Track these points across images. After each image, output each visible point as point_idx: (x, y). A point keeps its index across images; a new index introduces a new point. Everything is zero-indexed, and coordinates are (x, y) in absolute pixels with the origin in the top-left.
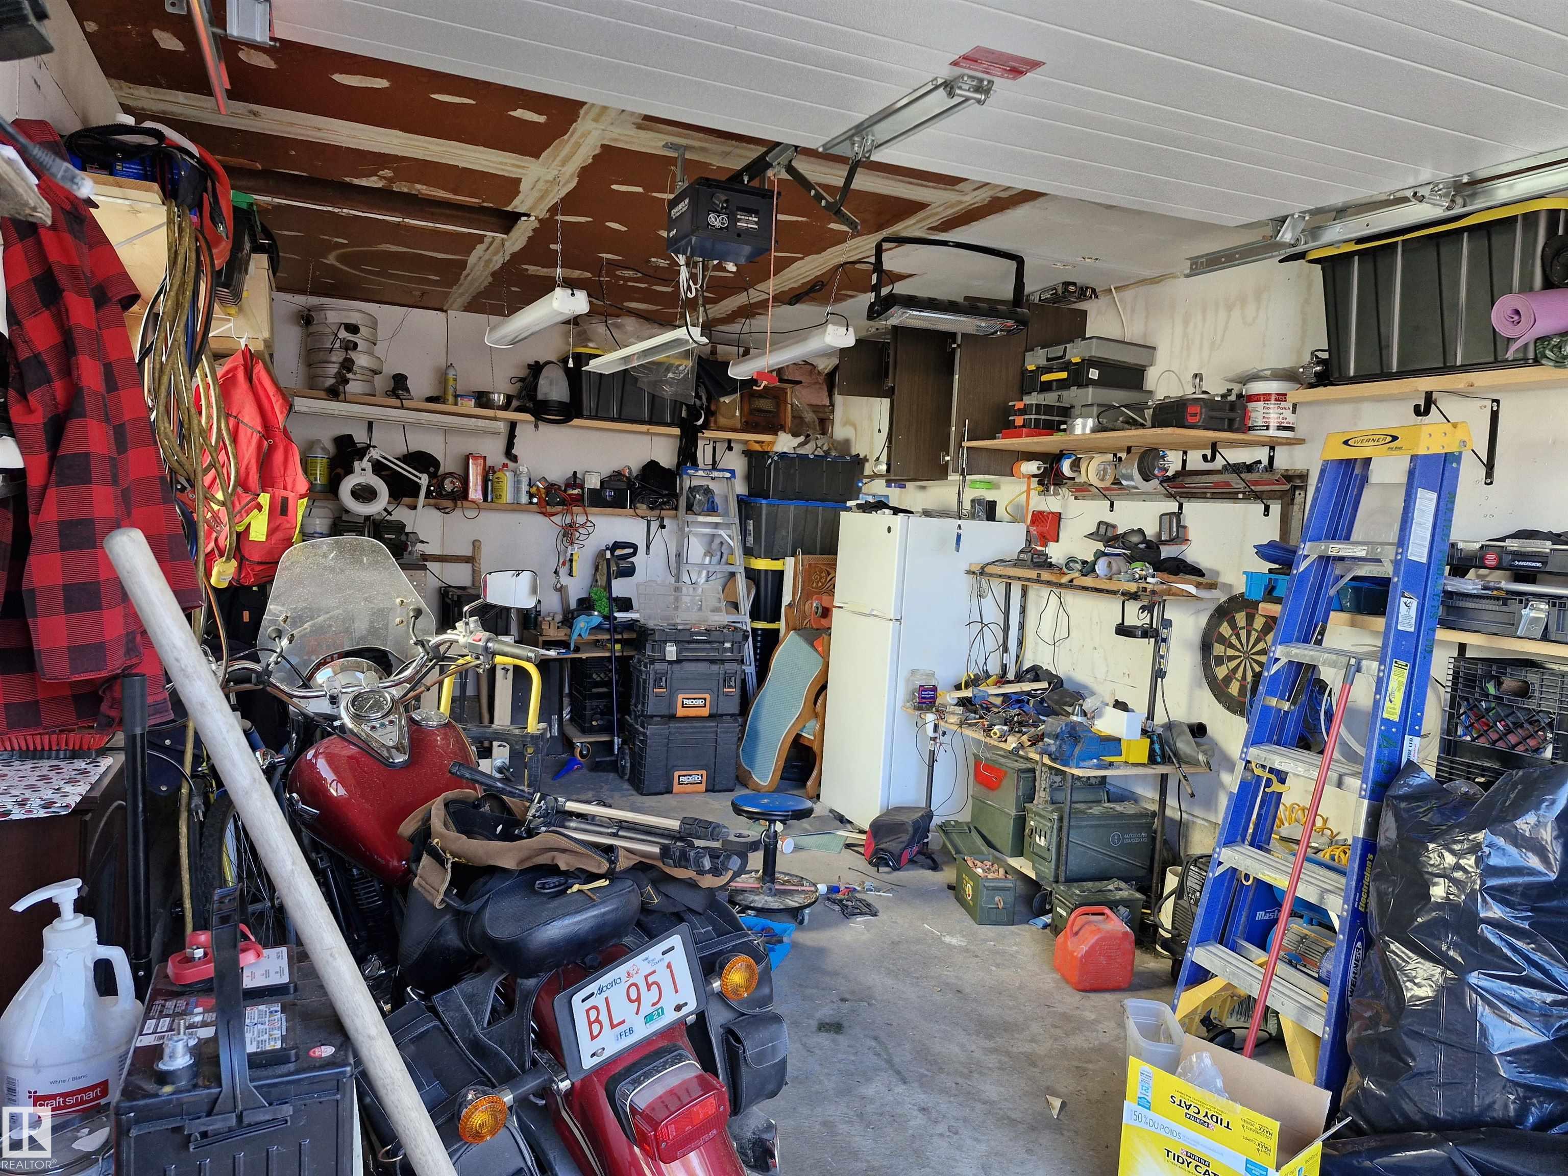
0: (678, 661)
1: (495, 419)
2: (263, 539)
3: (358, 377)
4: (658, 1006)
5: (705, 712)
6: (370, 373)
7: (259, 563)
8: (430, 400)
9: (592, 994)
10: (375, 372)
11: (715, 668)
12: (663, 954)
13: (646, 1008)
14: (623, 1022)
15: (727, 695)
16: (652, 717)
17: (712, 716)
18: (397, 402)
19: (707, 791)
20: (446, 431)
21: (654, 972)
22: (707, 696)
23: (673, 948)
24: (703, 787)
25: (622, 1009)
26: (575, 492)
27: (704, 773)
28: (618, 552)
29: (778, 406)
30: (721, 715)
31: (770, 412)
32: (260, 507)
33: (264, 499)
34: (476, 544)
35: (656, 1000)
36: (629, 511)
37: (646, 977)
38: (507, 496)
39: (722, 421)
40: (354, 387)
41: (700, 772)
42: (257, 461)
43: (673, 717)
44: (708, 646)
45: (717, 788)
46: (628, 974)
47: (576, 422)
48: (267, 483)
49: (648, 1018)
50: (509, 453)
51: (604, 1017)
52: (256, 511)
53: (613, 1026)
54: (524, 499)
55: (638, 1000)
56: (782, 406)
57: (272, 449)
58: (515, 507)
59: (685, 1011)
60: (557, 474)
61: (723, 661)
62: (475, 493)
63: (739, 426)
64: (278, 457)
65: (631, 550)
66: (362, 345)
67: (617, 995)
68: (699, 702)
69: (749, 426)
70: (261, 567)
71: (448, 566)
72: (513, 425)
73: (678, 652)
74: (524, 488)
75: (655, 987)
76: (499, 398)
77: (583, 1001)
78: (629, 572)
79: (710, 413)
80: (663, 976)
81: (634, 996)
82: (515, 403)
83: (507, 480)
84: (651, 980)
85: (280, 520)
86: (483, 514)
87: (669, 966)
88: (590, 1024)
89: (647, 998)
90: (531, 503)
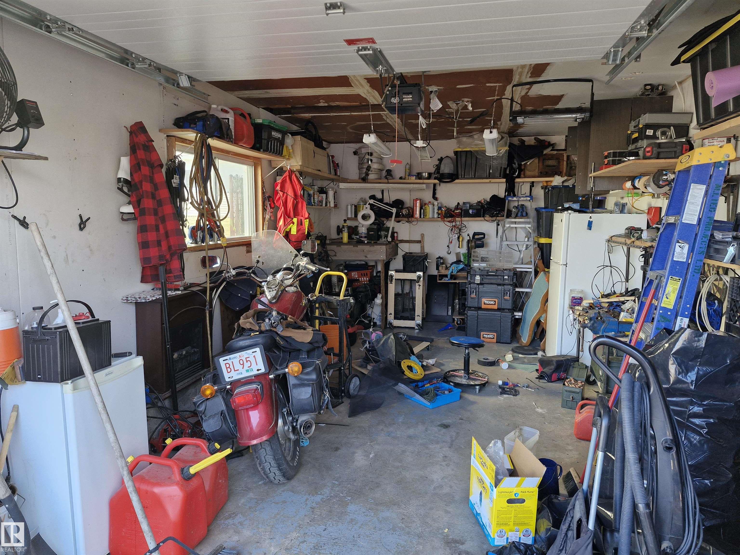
0: (481, 284)
1: (423, 183)
2: (295, 233)
3: (373, 172)
4: (250, 368)
5: (496, 307)
6: (378, 171)
7: (295, 242)
8: (401, 178)
9: (227, 360)
10: (381, 170)
11: (500, 287)
12: (253, 352)
13: (246, 368)
14: (238, 370)
15: (506, 300)
16: (470, 307)
17: (499, 309)
18: (386, 181)
19: (497, 342)
20: (410, 190)
21: (249, 357)
22: (496, 300)
23: (256, 352)
24: (495, 340)
25: (238, 366)
26: (458, 211)
27: (495, 334)
28: (476, 237)
29: (559, 162)
30: (504, 309)
31: (554, 166)
32: (293, 223)
33: (295, 220)
34: (423, 236)
35: (250, 366)
36: (482, 218)
37: (246, 358)
38: (430, 214)
39: (528, 173)
40: (372, 176)
41: (494, 334)
42: (293, 208)
43: (480, 308)
44: (496, 277)
45: (501, 341)
46: (240, 356)
47: (457, 181)
48: (296, 214)
49: (247, 371)
50: (435, 197)
51: (231, 367)
52: (292, 224)
53: (235, 371)
54: (436, 216)
55: (243, 364)
56: (561, 163)
57: (297, 203)
58: (432, 220)
59: (260, 372)
60: (452, 205)
61: (504, 285)
62: (417, 215)
63: (537, 174)
64: (300, 205)
65: (483, 236)
66: (374, 160)
67: (236, 362)
68: (492, 302)
69: (542, 174)
70: (296, 243)
71: (412, 244)
72: (435, 185)
73: (482, 279)
74: (436, 211)
75: (249, 362)
76: (425, 175)
77: (224, 361)
78: (482, 246)
79: (521, 170)
80: (252, 359)
81: (242, 363)
82: (433, 176)
83: (429, 209)
84: (248, 359)
85: (301, 227)
86: (420, 223)
87: (254, 356)
88: (227, 368)
89: (247, 365)
90: (439, 217)
